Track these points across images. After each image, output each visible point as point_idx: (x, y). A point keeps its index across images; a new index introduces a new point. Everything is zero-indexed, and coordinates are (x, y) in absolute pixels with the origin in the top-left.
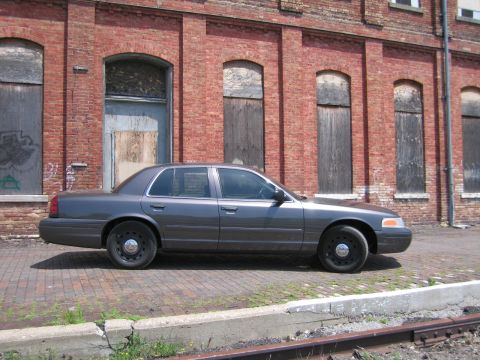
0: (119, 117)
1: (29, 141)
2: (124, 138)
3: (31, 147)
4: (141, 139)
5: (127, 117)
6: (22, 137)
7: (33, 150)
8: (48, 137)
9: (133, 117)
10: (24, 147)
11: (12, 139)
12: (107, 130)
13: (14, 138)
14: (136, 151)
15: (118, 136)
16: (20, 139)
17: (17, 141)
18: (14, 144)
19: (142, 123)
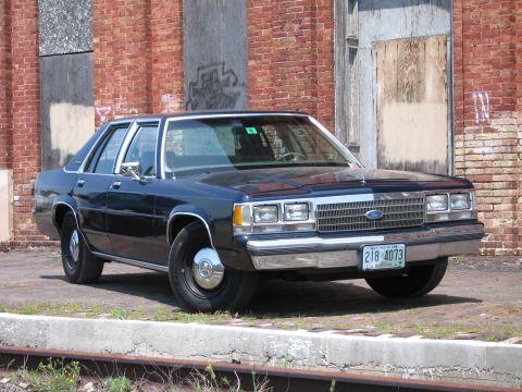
0: (386, 12)
1: (232, 79)
2: (392, 54)
3: (236, 89)
4: (421, 54)
5: (398, 10)
6: (224, 73)
7: (239, 94)
8: (254, 68)
9: (408, 9)
10: (227, 90)
11: (211, 78)
12: (365, 42)
13: (214, 75)
14: (413, 79)
15: (381, 51)
16: (222, 78)
17: (217, 81)
18: (215, 87)
19: (424, 19)
